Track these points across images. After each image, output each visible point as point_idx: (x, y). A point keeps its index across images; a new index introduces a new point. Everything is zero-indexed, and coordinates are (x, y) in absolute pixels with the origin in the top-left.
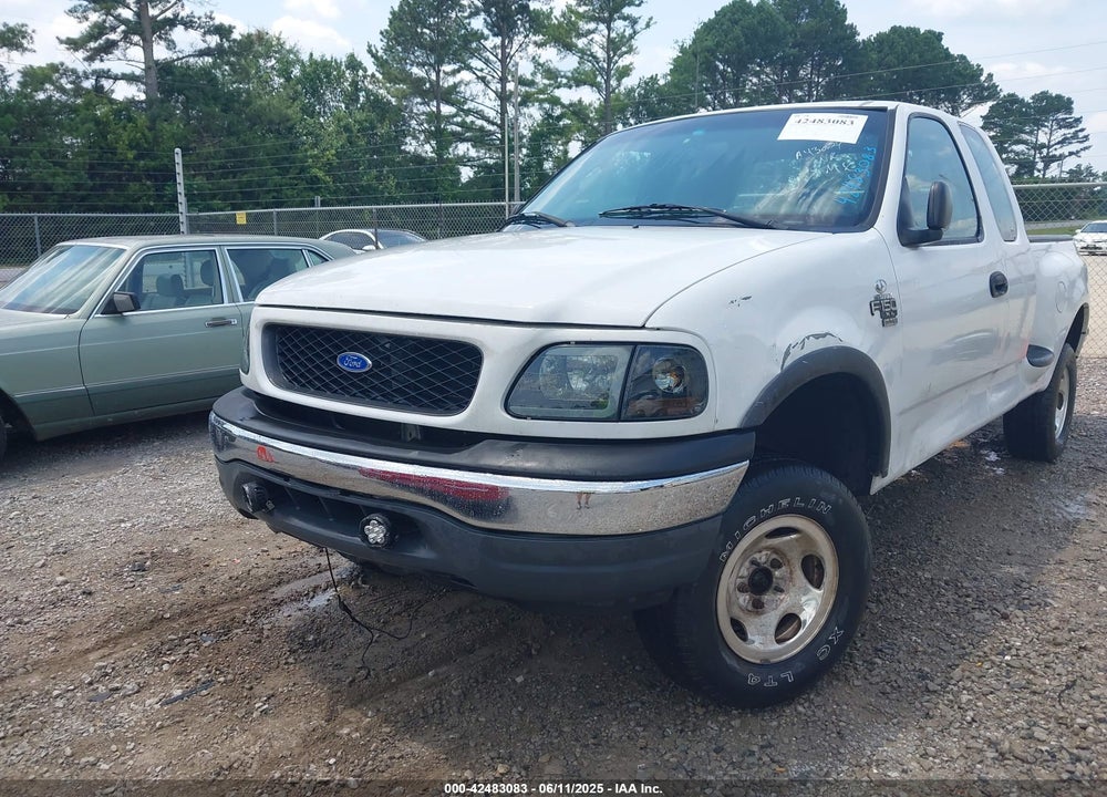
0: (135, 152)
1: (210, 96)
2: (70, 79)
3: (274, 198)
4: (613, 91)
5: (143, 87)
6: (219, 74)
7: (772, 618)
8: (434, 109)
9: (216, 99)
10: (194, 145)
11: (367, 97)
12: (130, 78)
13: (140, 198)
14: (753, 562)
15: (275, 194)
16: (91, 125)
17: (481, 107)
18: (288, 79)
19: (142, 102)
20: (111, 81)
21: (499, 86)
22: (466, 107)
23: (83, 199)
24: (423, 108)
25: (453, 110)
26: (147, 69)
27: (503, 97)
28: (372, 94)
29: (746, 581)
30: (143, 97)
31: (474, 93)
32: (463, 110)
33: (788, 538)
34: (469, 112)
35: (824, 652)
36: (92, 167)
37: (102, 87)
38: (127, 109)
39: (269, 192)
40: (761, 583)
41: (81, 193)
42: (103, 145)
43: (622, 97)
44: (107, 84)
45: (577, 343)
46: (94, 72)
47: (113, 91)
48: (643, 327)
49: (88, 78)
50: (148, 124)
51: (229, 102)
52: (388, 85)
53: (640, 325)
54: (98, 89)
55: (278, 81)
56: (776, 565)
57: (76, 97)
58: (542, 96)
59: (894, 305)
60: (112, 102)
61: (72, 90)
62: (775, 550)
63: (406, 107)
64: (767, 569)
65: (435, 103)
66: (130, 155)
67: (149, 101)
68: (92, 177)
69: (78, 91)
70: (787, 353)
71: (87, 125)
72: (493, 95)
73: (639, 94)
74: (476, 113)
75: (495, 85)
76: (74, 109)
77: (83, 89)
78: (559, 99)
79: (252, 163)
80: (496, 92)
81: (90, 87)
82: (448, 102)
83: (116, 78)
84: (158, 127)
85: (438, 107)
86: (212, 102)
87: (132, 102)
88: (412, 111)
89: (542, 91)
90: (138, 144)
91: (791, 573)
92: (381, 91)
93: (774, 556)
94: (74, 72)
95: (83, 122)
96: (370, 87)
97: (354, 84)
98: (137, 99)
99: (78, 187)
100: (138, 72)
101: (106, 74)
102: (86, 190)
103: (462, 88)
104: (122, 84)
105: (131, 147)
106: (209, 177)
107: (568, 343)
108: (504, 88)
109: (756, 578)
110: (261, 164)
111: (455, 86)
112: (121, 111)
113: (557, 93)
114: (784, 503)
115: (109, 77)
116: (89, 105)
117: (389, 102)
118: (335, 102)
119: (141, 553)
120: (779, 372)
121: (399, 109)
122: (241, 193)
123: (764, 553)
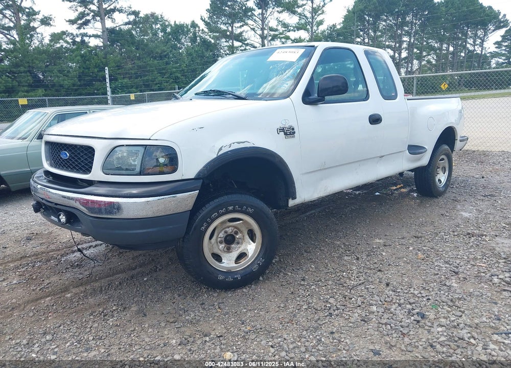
0: (97, 69)
1: (130, 42)
2: (71, 38)
3: (159, 87)
4: (315, 32)
5: (102, 40)
6: (134, 32)
7: (235, 254)
8: (231, 44)
9: (133, 44)
10: (123, 65)
11: (201, 40)
12: (96, 36)
13: (100, 89)
14: (226, 232)
15: (159, 85)
16: (79, 58)
17: (252, 42)
18: (165, 33)
19: (101, 47)
20: (88, 38)
21: (261, 32)
22: (246, 42)
23: (76, 90)
24: (226, 44)
25: (240, 44)
26: (103, 32)
27: (263, 37)
28: (203, 38)
29: (223, 239)
30: (102, 44)
31: (249, 36)
32: (245, 44)
33: (239, 222)
34: (247, 45)
35: (255, 267)
36: (80, 76)
37: (84, 40)
38: (96, 50)
39: (156, 84)
40: (230, 240)
41: (75, 88)
42: (84, 66)
43: (319, 35)
44: (86, 39)
45: (127, 145)
46: (80, 34)
47: (89, 42)
48: (150, 139)
49: (78, 37)
50: (104, 56)
51: (139, 45)
52: (210, 34)
53: (148, 138)
54: (83, 42)
55: (161, 34)
56: (236, 233)
57: (73, 45)
58: (281, 36)
59: (293, 129)
60: (88, 47)
61: (71, 42)
62: (235, 227)
63: (218, 44)
64: (232, 235)
65: (231, 41)
66: (96, 70)
67: (105, 46)
68: (80, 81)
69: (74, 42)
70: (221, 149)
71: (77, 58)
72: (259, 37)
73: (328, 33)
74: (251, 45)
75: (259, 32)
76: (72, 51)
77: (76, 41)
78: (289, 37)
79: (148, 71)
80: (260, 35)
81: (79, 41)
82: (238, 40)
83: (90, 36)
84: (108, 57)
85: (233, 43)
86: (131, 45)
87: (97, 47)
88: (221, 46)
89: (281, 34)
90: (99, 65)
91: (243, 236)
92: (206, 37)
93: (236, 230)
94: (72, 34)
95: (76, 56)
96: (202, 35)
97: (195, 34)
98: (99, 45)
99: (74, 85)
100: (100, 34)
101: (85, 35)
102: (77, 86)
103: (244, 34)
104: (92, 39)
105: (96, 67)
106: (130, 78)
107: (123, 145)
108: (263, 33)
109: (228, 238)
110: (153, 71)
111: (241, 33)
112: (92, 51)
113: (288, 34)
114: (231, 208)
115: (87, 36)
116: (79, 49)
117: (210, 41)
118: (186, 42)
119: (32, 233)
120: (216, 156)
121: (215, 45)
122: (144, 85)
123: (230, 228)
